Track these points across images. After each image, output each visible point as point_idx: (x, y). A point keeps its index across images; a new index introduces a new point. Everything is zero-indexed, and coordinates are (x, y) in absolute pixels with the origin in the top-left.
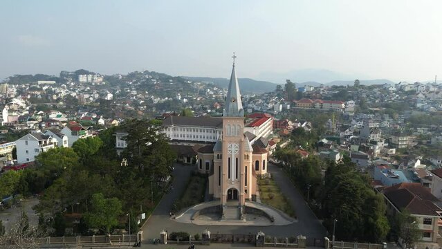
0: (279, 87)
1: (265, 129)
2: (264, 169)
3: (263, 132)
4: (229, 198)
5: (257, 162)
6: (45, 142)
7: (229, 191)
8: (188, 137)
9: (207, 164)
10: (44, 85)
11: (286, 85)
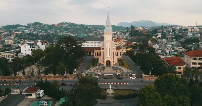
0: (127, 28)
1: (121, 43)
2: (120, 56)
3: (121, 44)
4: (107, 64)
5: (118, 53)
6: (32, 47)
7: (107, 62)
8: (89, 45)
9: (98, 53)
10: (20, 29)
11: (131, 27)
